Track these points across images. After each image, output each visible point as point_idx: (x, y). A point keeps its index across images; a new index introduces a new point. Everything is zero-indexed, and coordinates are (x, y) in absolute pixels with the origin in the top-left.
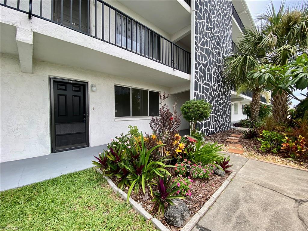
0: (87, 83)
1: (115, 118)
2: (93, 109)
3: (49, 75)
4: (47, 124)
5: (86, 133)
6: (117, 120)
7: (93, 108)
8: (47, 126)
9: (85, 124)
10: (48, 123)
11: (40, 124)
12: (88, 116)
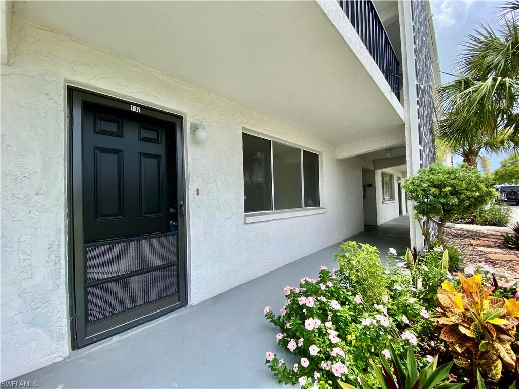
0: (181, 118)
1: (246, 216)
2: (198, 194)
3: (66, 80)
4: (55, 248)
5: (178, 265)
6: (250, 220)
7: (197, 190)
8: (58, 257)
9: (175, 237)
10: (59, 245)
11: (29, 252)
12: (184, 216)
